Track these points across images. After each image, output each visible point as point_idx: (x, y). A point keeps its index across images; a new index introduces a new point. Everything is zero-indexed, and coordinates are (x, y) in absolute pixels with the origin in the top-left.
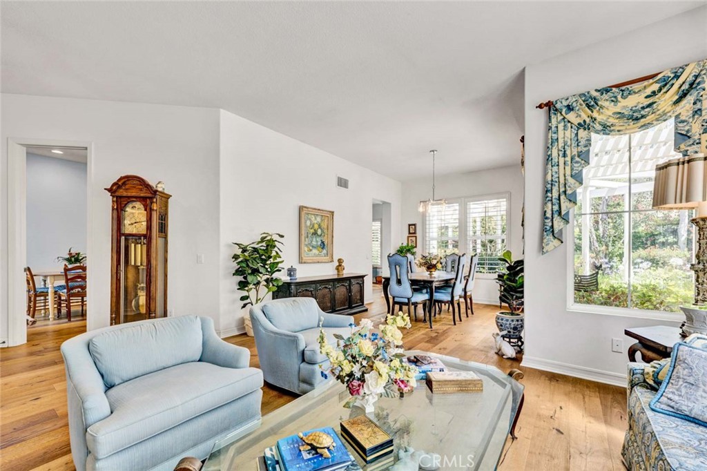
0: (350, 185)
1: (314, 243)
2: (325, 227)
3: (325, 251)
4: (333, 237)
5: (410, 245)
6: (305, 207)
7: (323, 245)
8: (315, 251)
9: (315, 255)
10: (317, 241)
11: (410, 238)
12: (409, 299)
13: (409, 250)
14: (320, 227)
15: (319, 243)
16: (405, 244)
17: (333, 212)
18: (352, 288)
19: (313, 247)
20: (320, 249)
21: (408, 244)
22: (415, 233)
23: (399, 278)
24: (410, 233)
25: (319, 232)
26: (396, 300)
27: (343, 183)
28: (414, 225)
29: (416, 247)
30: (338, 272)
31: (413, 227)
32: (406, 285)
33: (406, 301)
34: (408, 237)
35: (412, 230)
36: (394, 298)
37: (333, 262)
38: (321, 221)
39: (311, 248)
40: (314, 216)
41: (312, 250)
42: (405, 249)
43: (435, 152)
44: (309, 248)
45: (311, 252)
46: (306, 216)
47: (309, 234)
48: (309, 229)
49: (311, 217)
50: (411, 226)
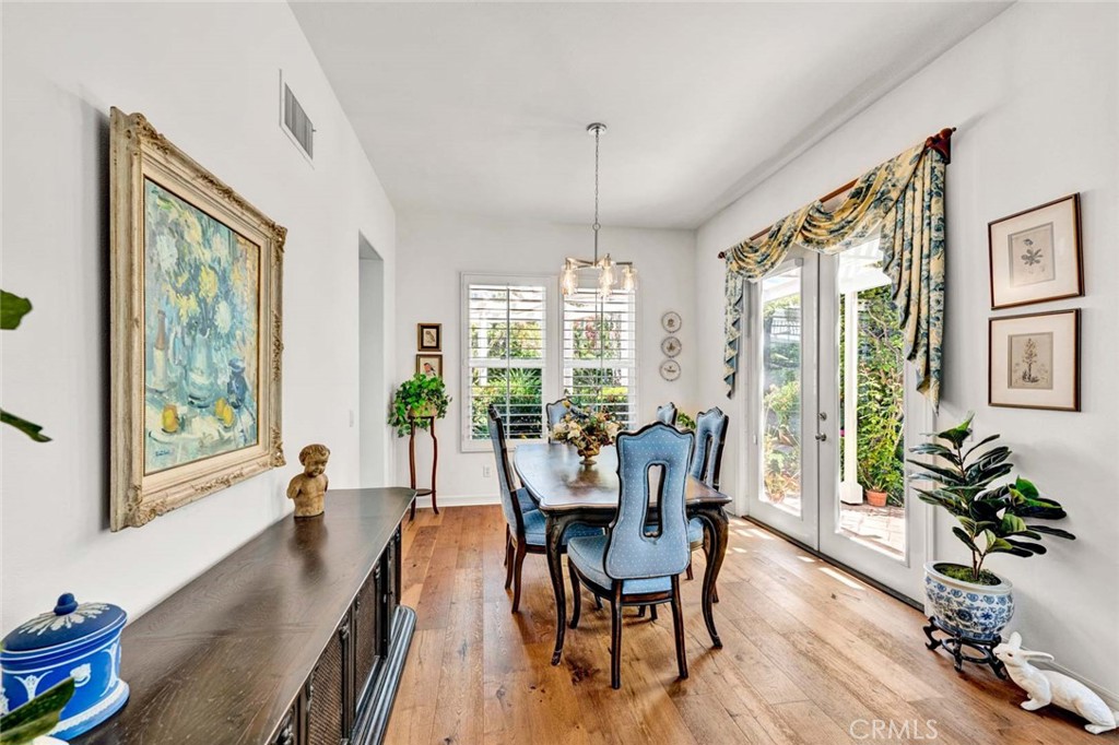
1: (199, 379)
2: (248, 294)
3: (245, 420)
4: (279, 346)
7: (238, 386)
8: (204, 426)
9: (209, 449)
10: (213, 370)
11: (423, 361)
14: (224, 286)
15: (224, 379)
17: (279, 234)
19: (193, 401)
20: (228, 412)
22: (437, 347)
24: (423, 347)
26: (631, 588)
27: (299, 121)
28: (437, 327)
31: (434, 331)
34: (418, 356)
35: (429, 339)
36: (621, 583)
37: (284, 463)
38: (230, 260)
39: (182, 410)
40: (200, 220)
41: (191, 422)
42: (426, 391)
43: (601, 131)
44: (174, 409)
45: (184, 435)
46: (156, 206)
47: (171, 323)
48: (172, 292)
49: (182, 221)
50: (425, 330)
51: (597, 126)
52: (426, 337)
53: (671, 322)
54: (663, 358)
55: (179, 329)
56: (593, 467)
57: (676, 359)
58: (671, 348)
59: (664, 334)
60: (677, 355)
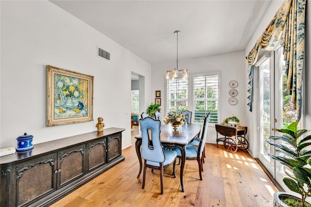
0: (111, 57)
1: (68, 104)
2: (84, 89)
3: (83, 112)
4: (92, 98)
5: (157, 104)
6: (53, 67)
7: (81, 106)
8: (70, 112)
9: (71, 117)
10: (73, 103)
11: (157, 100)
12: (161, 164)
13: (156, 108)
14: (77, 89)
15: (77, 104)
16: (154, 104)
17: (92, 77)
18: (109, 144)
19: (67, 108)
20: (78, 110)
21: (155, 103)
22: (160, 96)
23: (150, 138)
24: (156, 97)
25: (76, 94)
26: (148, 163)
27: (104, 54)
28: (160, 91)
29: (160, 105)
30: (98, 129)
31: (159, 92)
32: (158, 148)
33: (158, 165)
34: (156, 99)
36: (145, 161)
37: (93, 120)
38: (78, 84)
39: (64, 110)
40: (69, 78)
41: (67, 112)
42: (154, 107)
43: (178, 33)
44: (62, 109)
45: (65, 114)
46: (57, 78)
47: (61, 96)
48: (62, 91)
49: (64, 79)
50: (157, 92)
51: (177, 32)
52: (157, 94)
53: (233, 84)
54: (230, 97)
55: (64, 97)
56: (177, 130)
57: (235, 97)
58: (233, 93)
59: (230, 89)
60: (236, 96)
